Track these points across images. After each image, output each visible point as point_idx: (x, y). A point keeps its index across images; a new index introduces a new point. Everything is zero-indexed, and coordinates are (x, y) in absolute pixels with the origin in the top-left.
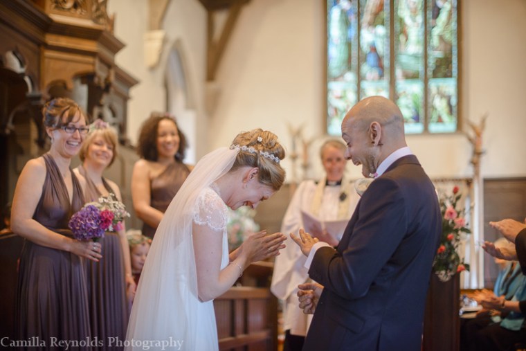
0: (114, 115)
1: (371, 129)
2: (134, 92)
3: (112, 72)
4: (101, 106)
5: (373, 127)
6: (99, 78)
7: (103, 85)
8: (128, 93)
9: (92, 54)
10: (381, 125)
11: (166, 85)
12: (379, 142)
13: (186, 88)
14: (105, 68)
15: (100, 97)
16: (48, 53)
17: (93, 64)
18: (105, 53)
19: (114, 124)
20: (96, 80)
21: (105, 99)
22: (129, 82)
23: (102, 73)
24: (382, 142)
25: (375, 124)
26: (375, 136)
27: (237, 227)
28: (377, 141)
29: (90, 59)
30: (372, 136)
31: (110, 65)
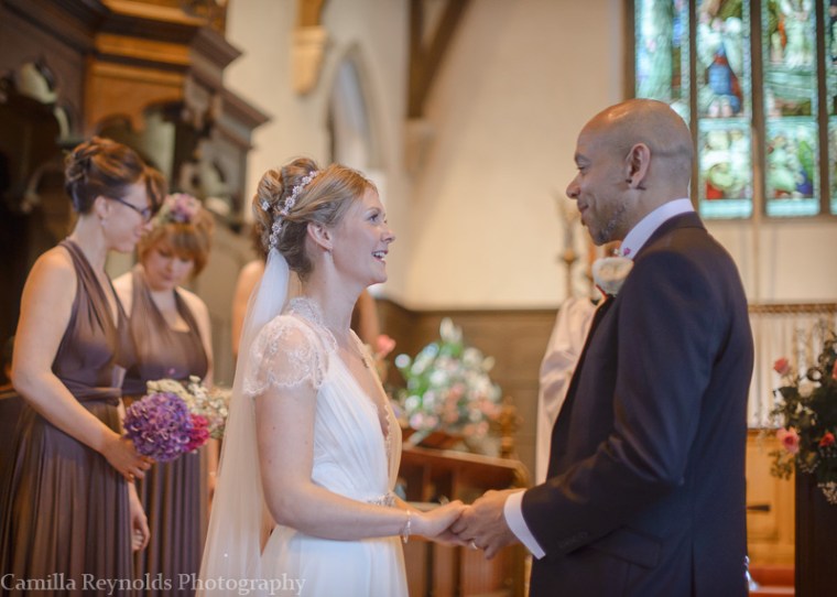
0: (222, 177)
1: (631, 155)
2: (261, 137)
3: (218, 102)
4: (195, 161)
5: (636, 153)
6: (192, 111)
7: (198, 123)
8: (249, 140)
9: (181, 69)
10: (652, 154)
11: (331, 126)
12: (641, 182)
13: (369, 131)
14: (204, 93)
15: (194, 145)
16: (101, 68)
17: (181, 87)
18: (205, 67)
19: (221, 196)
20: (186, 115)
21: (205, 150)
22: (252, 118)
23: (197, 103)
24: (645, 185)
25: (640, 147)
26: (635, 170)
27: (457, 390)
28: (636, 179)
29: (175, 78)
30: (629, 169)
31: (213, 89)
